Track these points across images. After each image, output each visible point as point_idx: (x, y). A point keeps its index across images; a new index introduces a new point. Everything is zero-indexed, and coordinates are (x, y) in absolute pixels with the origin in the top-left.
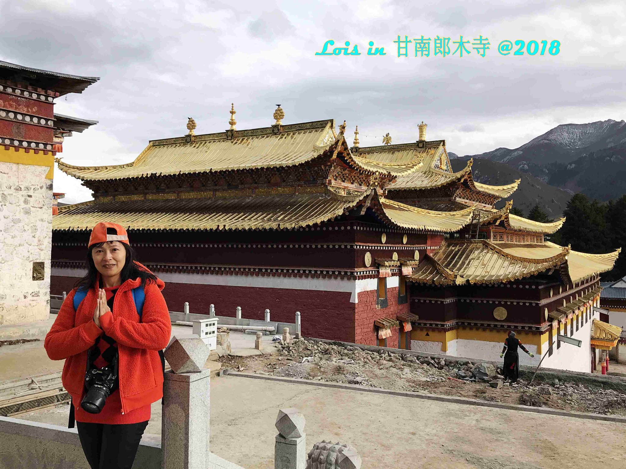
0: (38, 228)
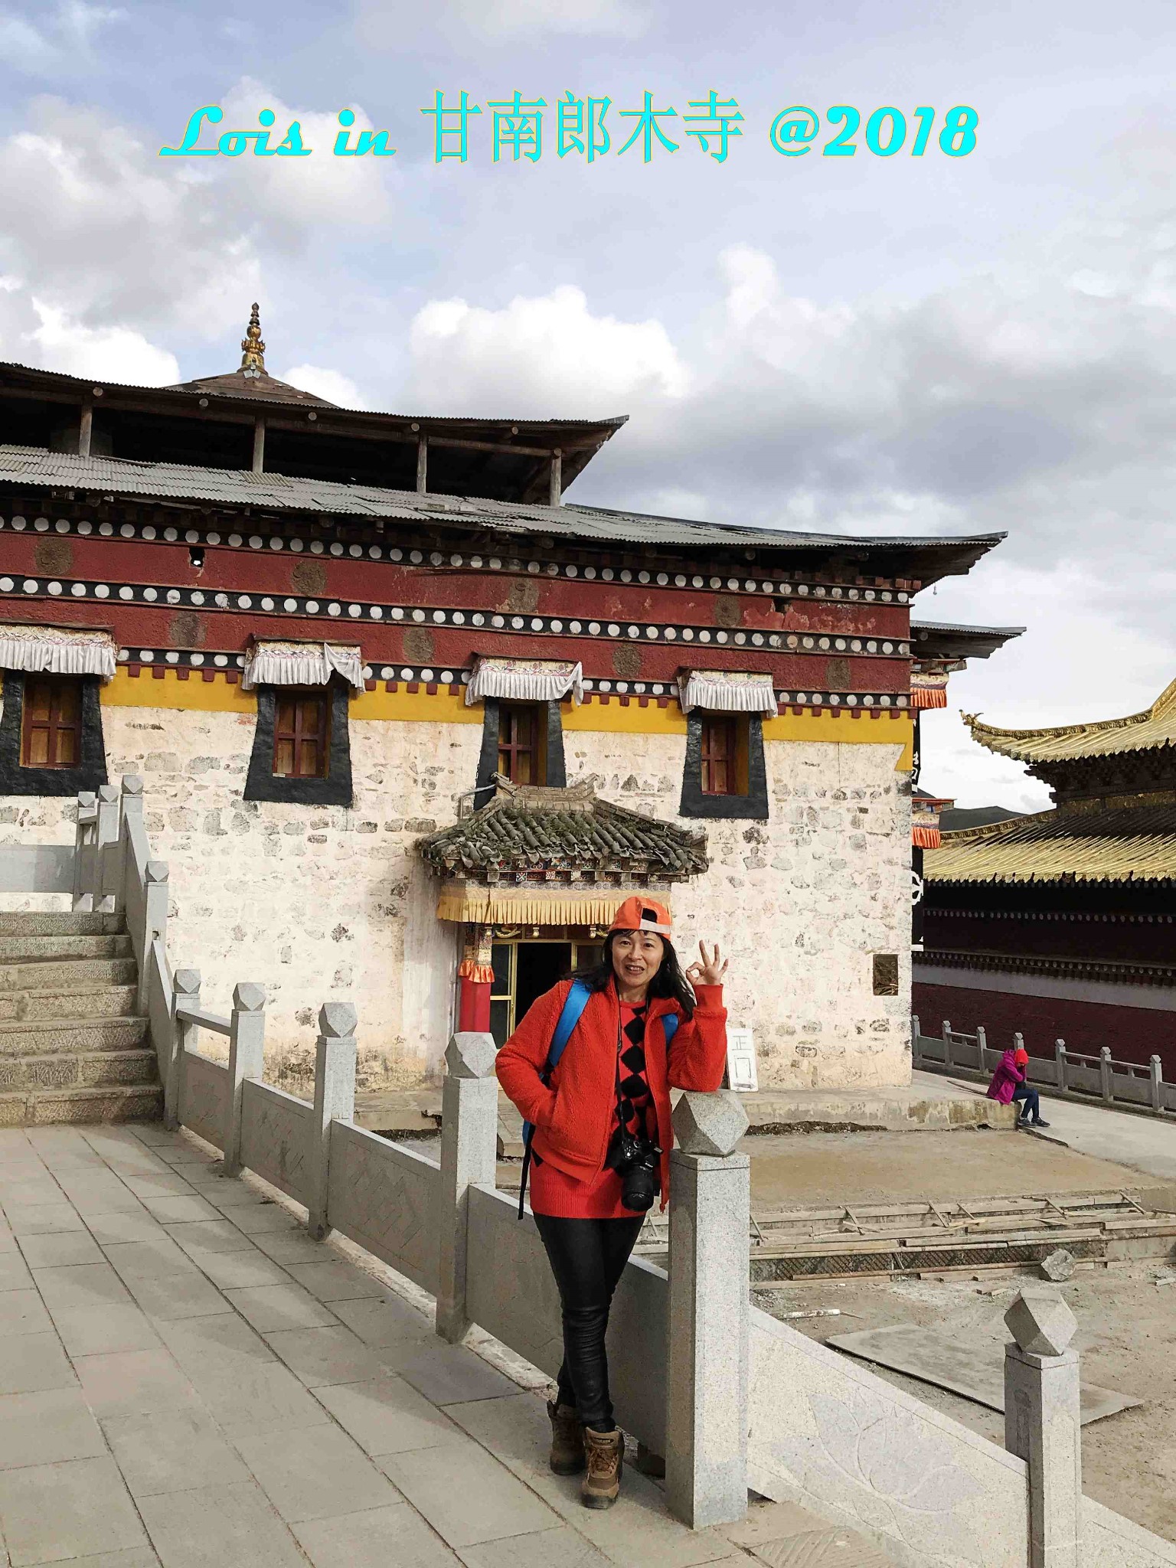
0: (882, 878)
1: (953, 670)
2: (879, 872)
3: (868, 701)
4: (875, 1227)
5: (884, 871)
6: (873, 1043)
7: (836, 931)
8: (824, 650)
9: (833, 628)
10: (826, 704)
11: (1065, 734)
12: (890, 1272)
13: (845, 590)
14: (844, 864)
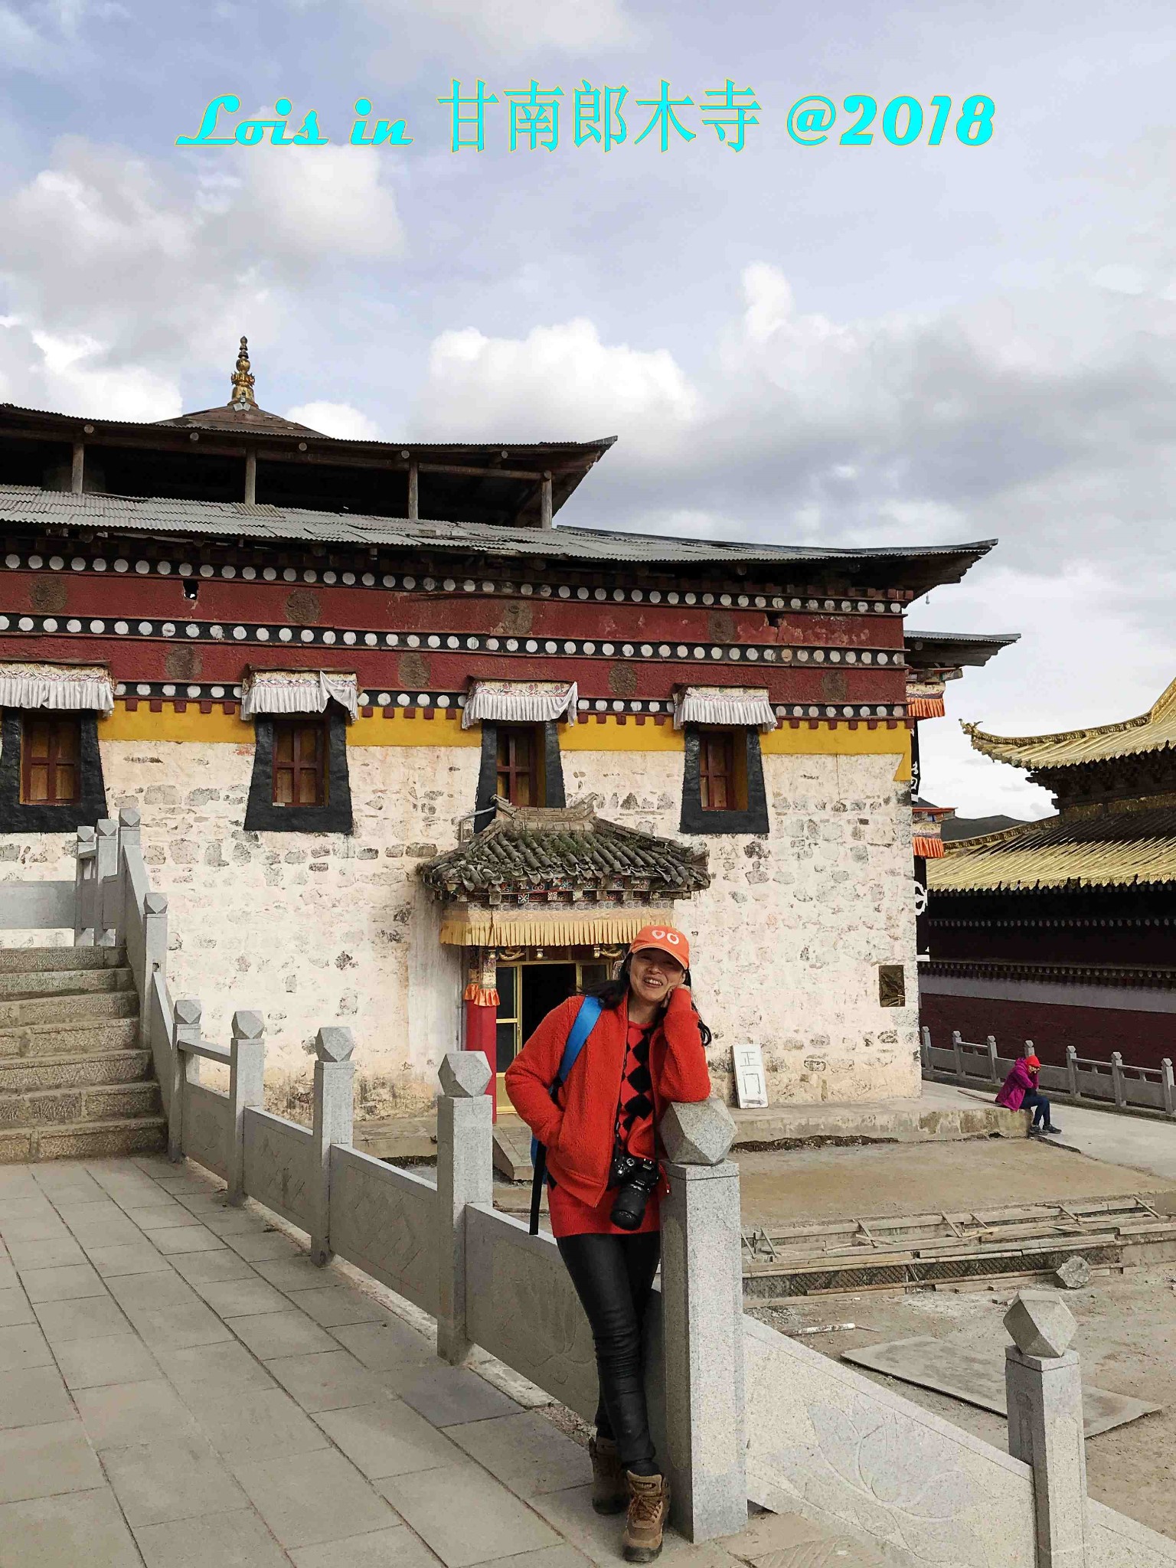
0: (885, 889)
1: (949, 679)
2: (881, 883)
3: (865, 712)
4: (888, 1239)
5: (887, 882)
6: (881, 1055)
7: (841, 943)
8: (819, 663)
9: (827, 640)
10: (823, 716)
11: (1065, 740)
12: (905, 1284)
13: (838, 603)
14: (846, 876)
